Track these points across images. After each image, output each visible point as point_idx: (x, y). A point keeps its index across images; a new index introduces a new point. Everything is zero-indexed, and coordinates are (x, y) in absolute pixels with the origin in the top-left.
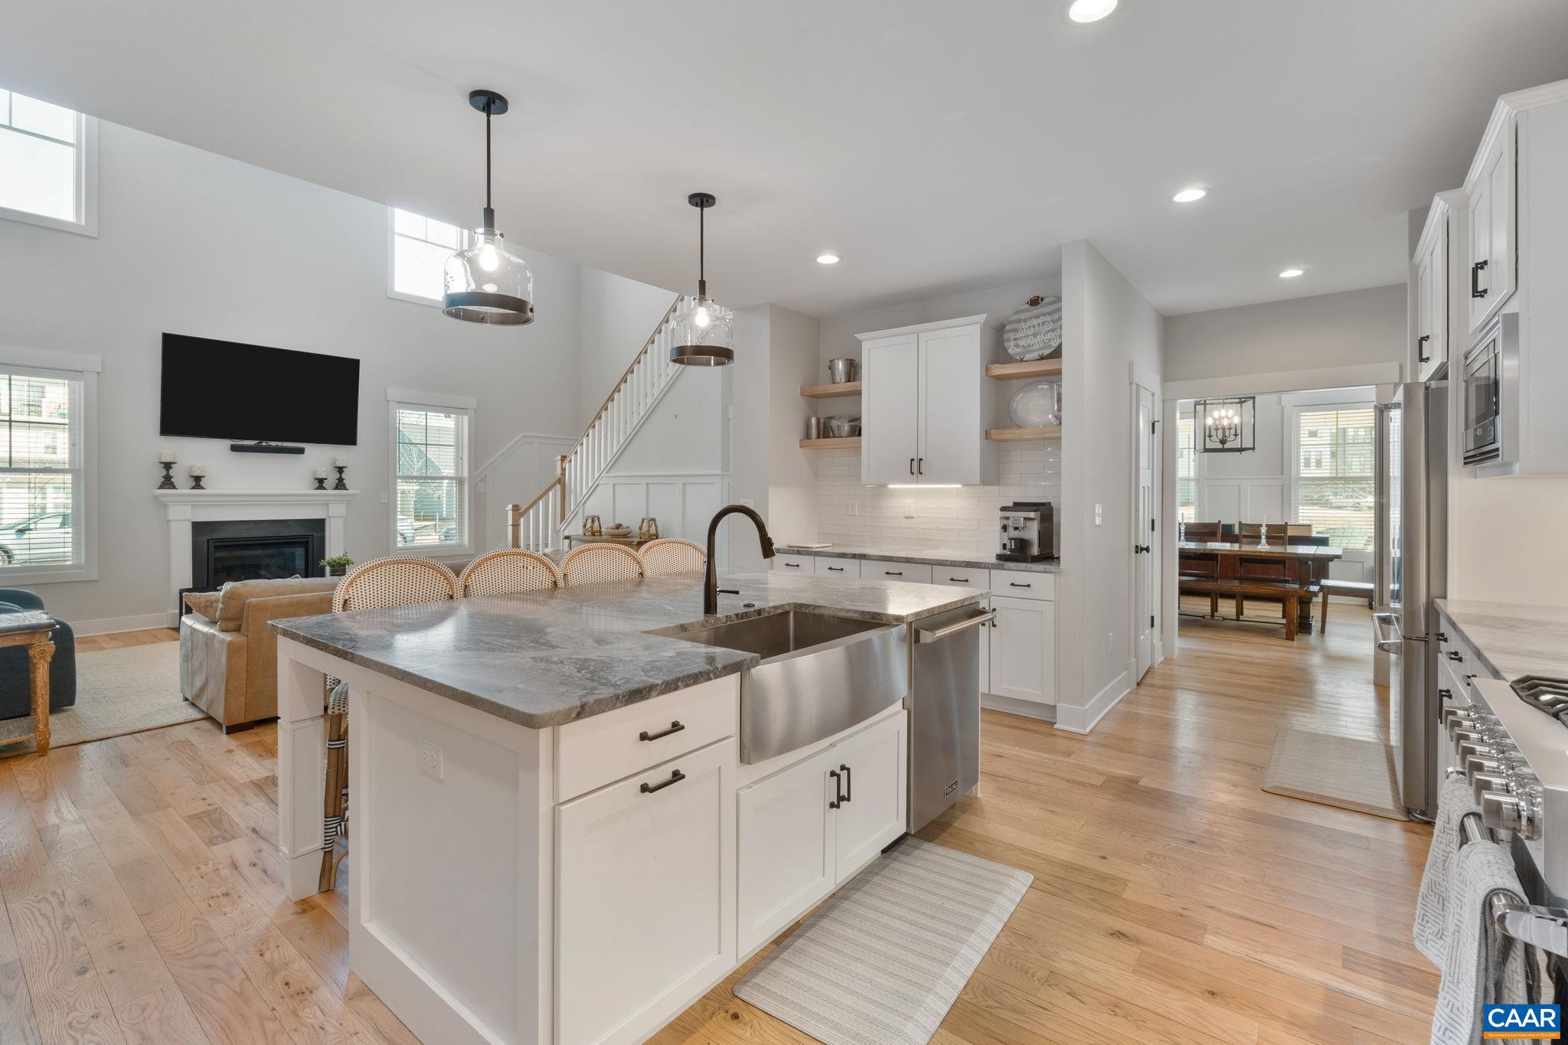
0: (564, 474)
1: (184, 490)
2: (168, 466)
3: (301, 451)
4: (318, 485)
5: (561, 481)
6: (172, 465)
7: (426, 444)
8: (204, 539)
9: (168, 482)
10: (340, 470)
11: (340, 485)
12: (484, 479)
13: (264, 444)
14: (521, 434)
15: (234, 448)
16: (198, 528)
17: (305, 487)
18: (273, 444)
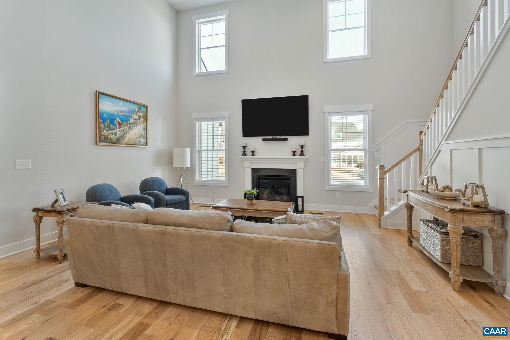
0: (421, 144)
1: (249, 156)
2: (244, 147)
3: (286, 139)
4: (293, 154)
5: (419, 149)
6: (245, 147)
7: (347, 133)
8: (255, 175)
9: (244, 154)
10: (302, 147)
11: (302, 154)
12: (379, 150)
13: (275, 137)
14: (405, 121)
15: (264, 140)
16: (254, 171)
17: (289, 155)
18: (278, 137)
